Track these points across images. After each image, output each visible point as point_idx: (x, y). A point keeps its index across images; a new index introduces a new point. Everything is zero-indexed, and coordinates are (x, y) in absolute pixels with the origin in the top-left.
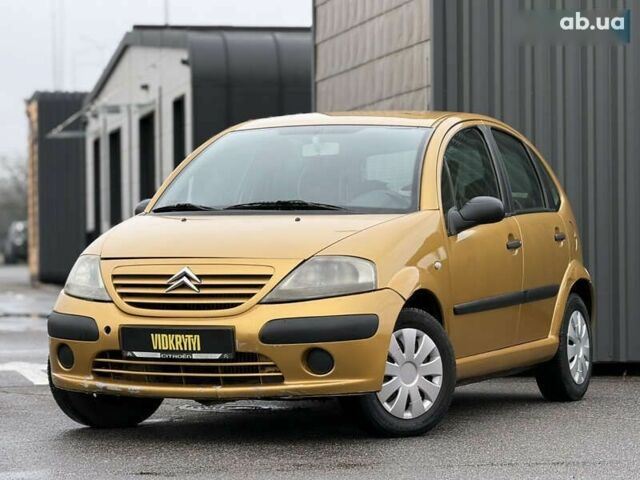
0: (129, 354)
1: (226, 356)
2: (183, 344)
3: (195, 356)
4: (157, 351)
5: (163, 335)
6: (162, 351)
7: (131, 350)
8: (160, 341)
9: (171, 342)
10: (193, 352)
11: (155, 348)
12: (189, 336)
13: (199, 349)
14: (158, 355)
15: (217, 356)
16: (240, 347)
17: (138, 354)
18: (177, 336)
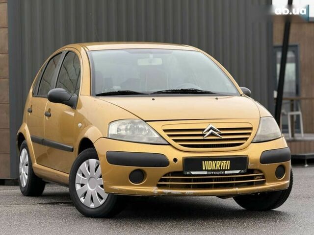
0: (188, 173)
1: (243, 171)
2: (220, 166)
3: (226, 172)
4: (205, 170)
5: (209, 162)
6: (208, 171)
7: (190, 171)
8: (207, 165)
9: (214, 165)
10: (225, 170)
11: (204, 169)
12: (224, 162)
13: (229, 168)
14: (206, 173)
15: (238, 172)
16: (250, 166)
17: (193, 173)
18: (217, 162)
